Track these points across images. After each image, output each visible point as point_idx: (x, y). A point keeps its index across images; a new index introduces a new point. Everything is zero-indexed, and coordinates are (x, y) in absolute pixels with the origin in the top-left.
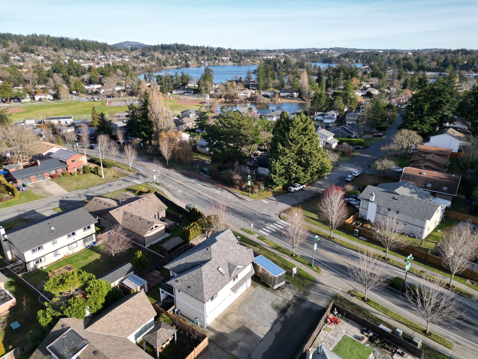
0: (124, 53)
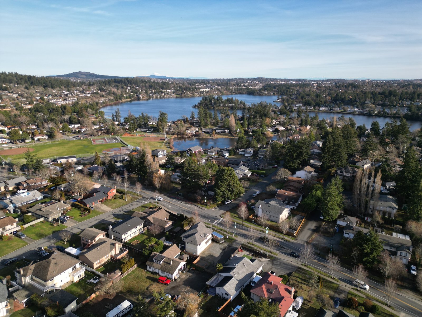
0: (84, 88)
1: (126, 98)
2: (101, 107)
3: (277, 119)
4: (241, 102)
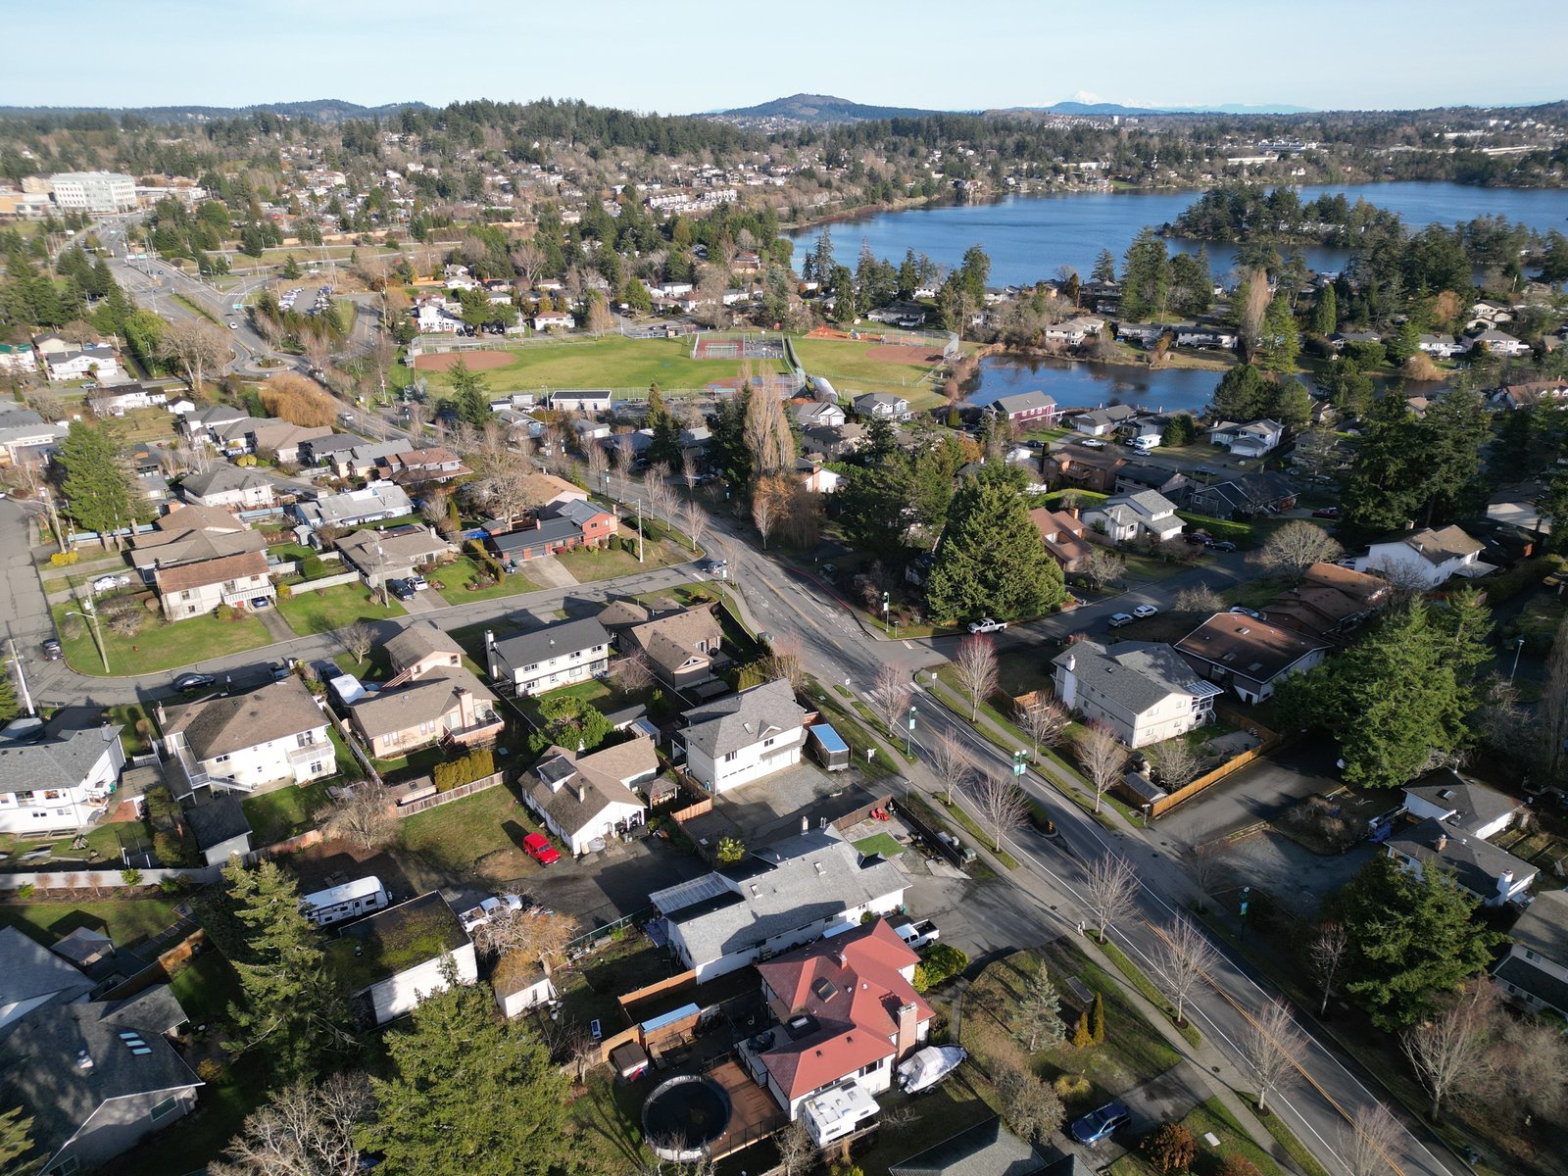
1: (912, 194)
2: (806, 224)
3: (1505, 302)
4: (1381, 217)
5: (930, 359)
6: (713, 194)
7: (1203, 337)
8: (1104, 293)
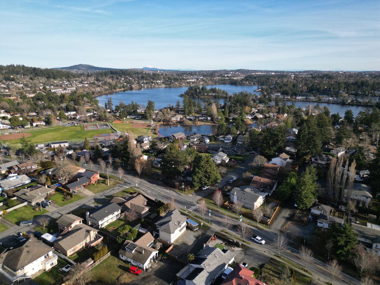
0: (83, 79)
1: (120, 88)
2: (96, 96)
3: (256, 108)
5: (147, 126)
6: (69, 89)
7: (204, 118)
8: (179, 109)
